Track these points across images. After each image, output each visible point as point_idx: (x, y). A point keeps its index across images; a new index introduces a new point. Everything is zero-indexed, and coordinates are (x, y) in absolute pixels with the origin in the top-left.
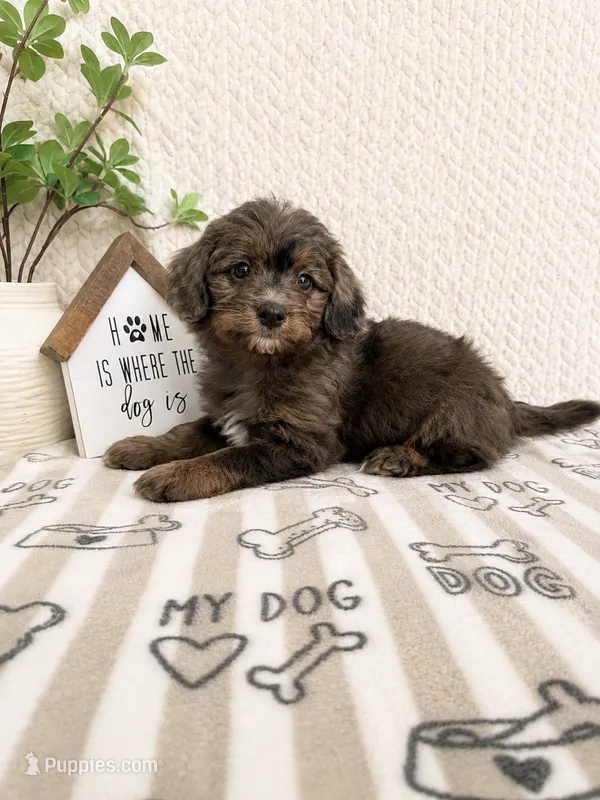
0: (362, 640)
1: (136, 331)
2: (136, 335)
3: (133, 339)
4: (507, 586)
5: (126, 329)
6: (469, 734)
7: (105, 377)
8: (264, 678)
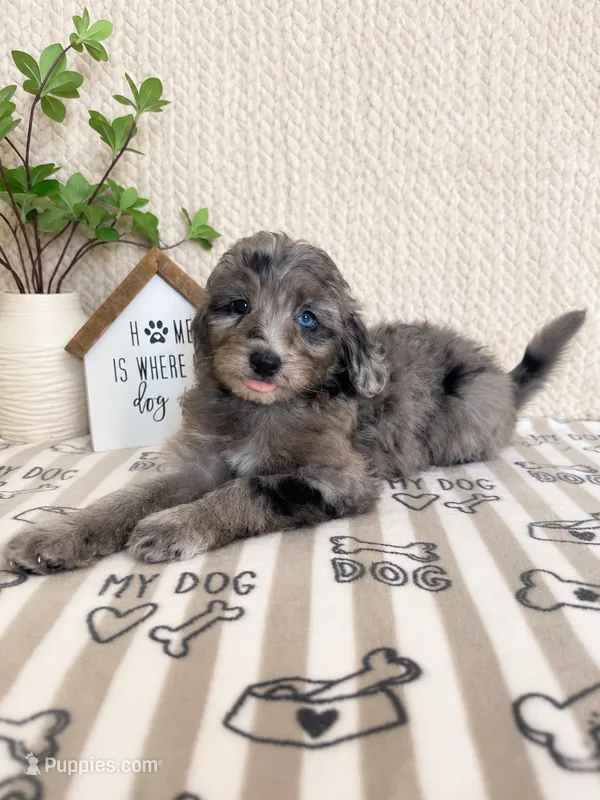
0: (242, 612)
1: (157, 333)
2: (157, 337)
3: (153, 340)
4: (397, 578)
5: (147, 332)
6: (290, 688)
7: (120, 373)
8: (162, 634)
